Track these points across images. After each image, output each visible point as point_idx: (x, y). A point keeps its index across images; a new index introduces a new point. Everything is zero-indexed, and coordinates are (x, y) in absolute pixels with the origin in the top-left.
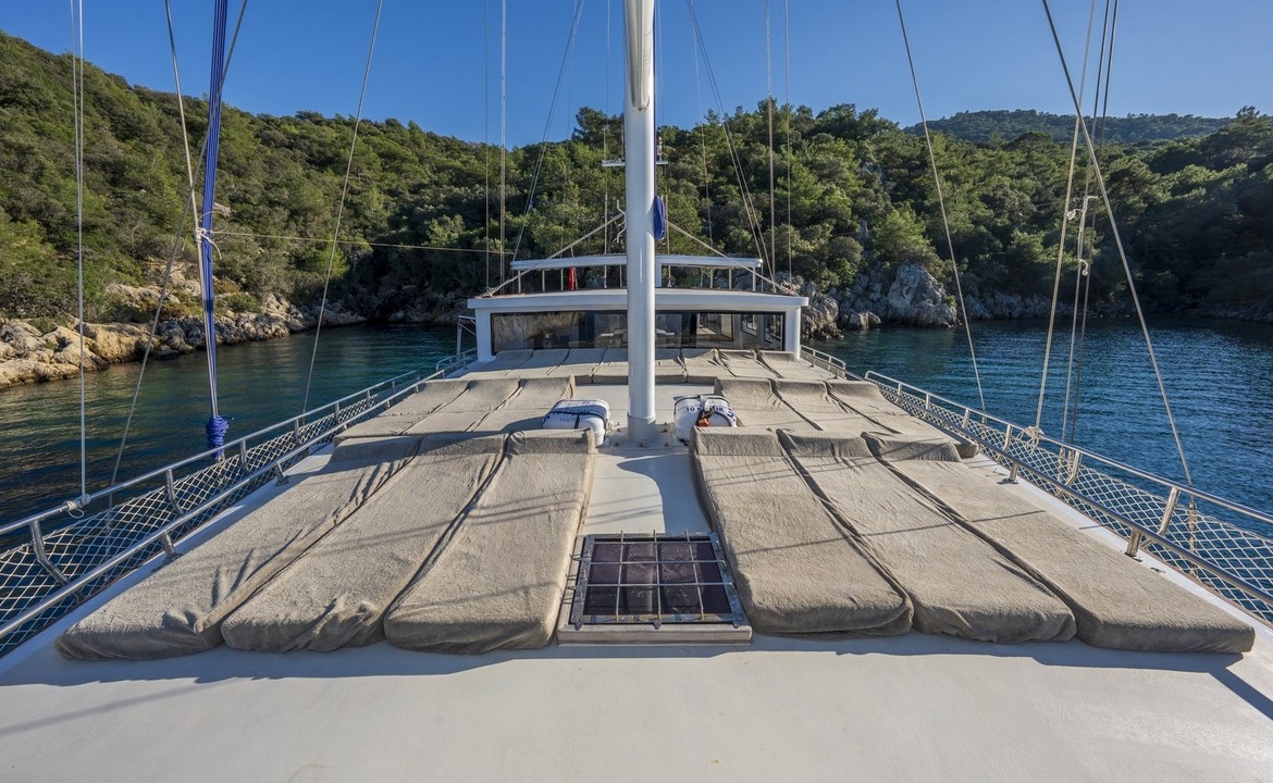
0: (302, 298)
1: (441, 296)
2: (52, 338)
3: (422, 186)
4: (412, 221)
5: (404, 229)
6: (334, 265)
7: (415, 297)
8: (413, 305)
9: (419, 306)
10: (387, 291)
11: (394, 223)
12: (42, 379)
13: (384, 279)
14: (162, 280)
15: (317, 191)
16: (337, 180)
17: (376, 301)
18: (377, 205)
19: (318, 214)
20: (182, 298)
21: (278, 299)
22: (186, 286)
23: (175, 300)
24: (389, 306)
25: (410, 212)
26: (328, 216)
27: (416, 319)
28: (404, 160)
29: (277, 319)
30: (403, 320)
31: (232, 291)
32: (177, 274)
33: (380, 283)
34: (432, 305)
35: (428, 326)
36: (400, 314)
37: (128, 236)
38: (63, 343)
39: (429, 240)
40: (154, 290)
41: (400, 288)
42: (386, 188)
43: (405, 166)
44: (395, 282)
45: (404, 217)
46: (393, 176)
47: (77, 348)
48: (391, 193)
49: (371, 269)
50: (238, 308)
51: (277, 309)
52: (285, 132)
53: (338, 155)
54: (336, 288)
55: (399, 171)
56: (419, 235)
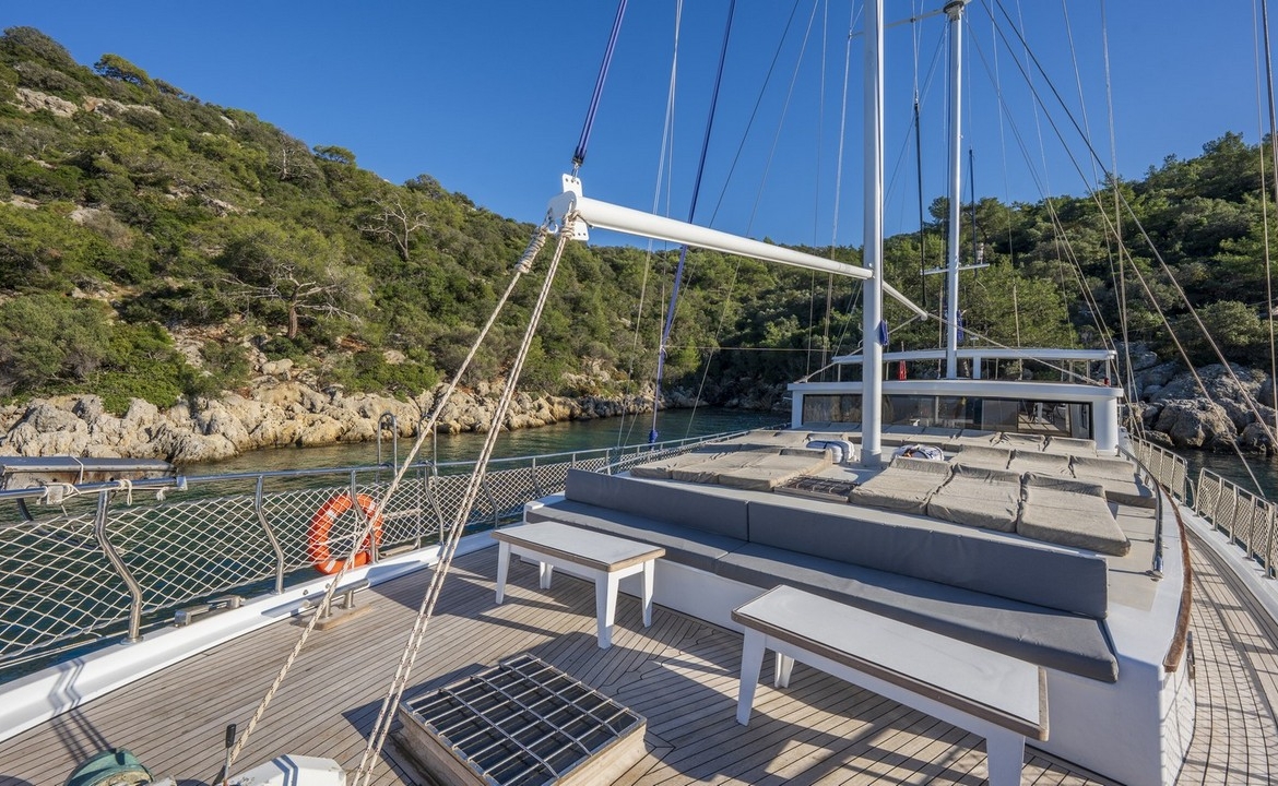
0: (666, 387)
1: (771, 387)
2: (536, 403)
3: (769, 292)
4: (753, 325)
5: (747, 331)
6: (691, 362)
7: (749, 387)
8: (746, 394)
9: (751, 395)
10: (727, 382)
11: (740, 326)
12: (529, 426)
13: (726, 372)
14: (587, 370)
15: (687, 304)
16: (702, 293)
17: (718, 390)
18: (729, 311)
19: (684, 322)
20: (597, 382)
21: (651, 386)
22: (600, 375)
23: (593, 384)
24: (728, 395)
25: (753, 315)
26: (692, 323)
27: (747, 406)
28: (755, 272)
29: (648, 402)
30: (736, 406)
31: (625, 379)
32: (596, 368)
33: (723, 375)
34: (762, 394)
35: (757, 410)
36: (735, 401)
37: (576, 343)
38: (540, 407)
39: (766, 339)
40: (583, 377)
41: (738, 379)
42: (738, 297)
43: (756, 277)
44: (734, 373)
45: (749, 320)
46: (745, 286)
47: (545, 413)
48: (743, 300)
49: (721, 363)
50: (625, 390)
51: (649, 394)
52: (672, 262)
53: (705, 275)
54: (689, 381)
55: (750, 282)
56: (758, 335)
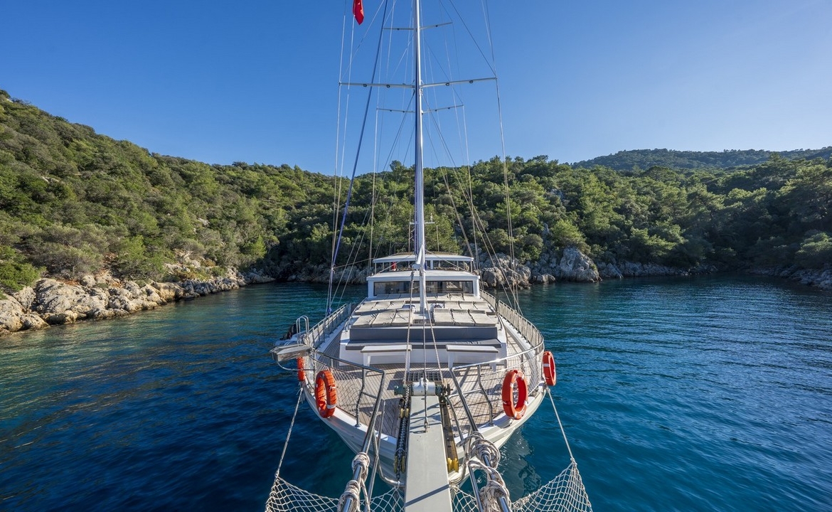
0: (243, 270)
1: (315, 267)
2: (144, 289)
3: (303, 204)
4: (299, 226)
5: (296, 230)
6: (260, 250)
7: (302, 267)
8: (300, 272)
9: (304, 273)
10: (285, 264)
11: (290, 226)
12: (145, 309)
13: (284, 257)
14: (180, 259)
15: (250, 209)
16: (258, 202)
17: (279, 270)
18: (281, 217)
19: (250, 223)
20: (192, 269)
21: (233, 269)
22: (194, 265)
23: (188, 270)
24: (286, 273)
25: (298, 220)
26: (255, 223)
27: (303, 279)
28: (293, 189)
29: (234, 281)
30: (295, 280)
31: (212, 266)
32: (187, 259)
33: (281, 260)
34: (311, 271)
35: (310, 282)
36: (294, 277)
37: (169, 239)
38: (149, 293)
39: (311, 237)
40: (178, 265)
41: (292, 262)
42: (283, 205)
43: (294, 193)
44: (290, 258)
45: (295, 223)
46: (287, 198)
47: (155, 296)
48: (286, 208)
49: (278, 253)
50: (215, 274)
51: (232, 276)
53: (259, 189)
54: (259, 264)
55: (289, 195)
56: (305, 234)
